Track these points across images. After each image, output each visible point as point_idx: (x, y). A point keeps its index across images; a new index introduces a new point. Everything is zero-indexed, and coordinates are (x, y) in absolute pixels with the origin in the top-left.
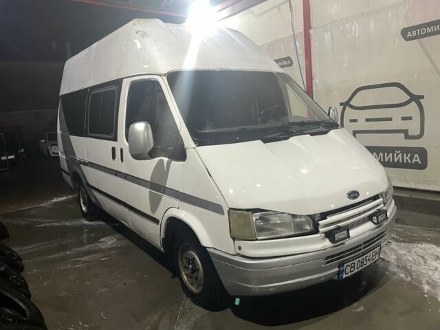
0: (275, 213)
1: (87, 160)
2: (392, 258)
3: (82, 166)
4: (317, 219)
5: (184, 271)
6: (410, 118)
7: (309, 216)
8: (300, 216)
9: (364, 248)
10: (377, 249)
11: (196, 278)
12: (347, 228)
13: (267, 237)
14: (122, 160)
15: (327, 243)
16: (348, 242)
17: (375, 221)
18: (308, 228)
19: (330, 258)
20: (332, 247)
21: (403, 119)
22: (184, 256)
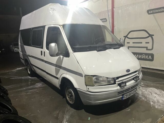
0: (101, 77)
1: (31, 55)
2: (140, 93)
3: (29, 57)
4: (115, 79)
5: (67, 96)
6: (148, 43)
7: (113, 78)
8: (110, 78)
9: (131, 89)
10: (135, 90)
11: (72, 99)
12: (125, 83)
13: (98, 85)
14: (44, 56)
15: (119, 87)
16: (126, 87)
17: (135, 80)
18: (112, 82)
19: (119, 93)
20: (120, 89)
21: (146, 43)
22: (68, 91)
